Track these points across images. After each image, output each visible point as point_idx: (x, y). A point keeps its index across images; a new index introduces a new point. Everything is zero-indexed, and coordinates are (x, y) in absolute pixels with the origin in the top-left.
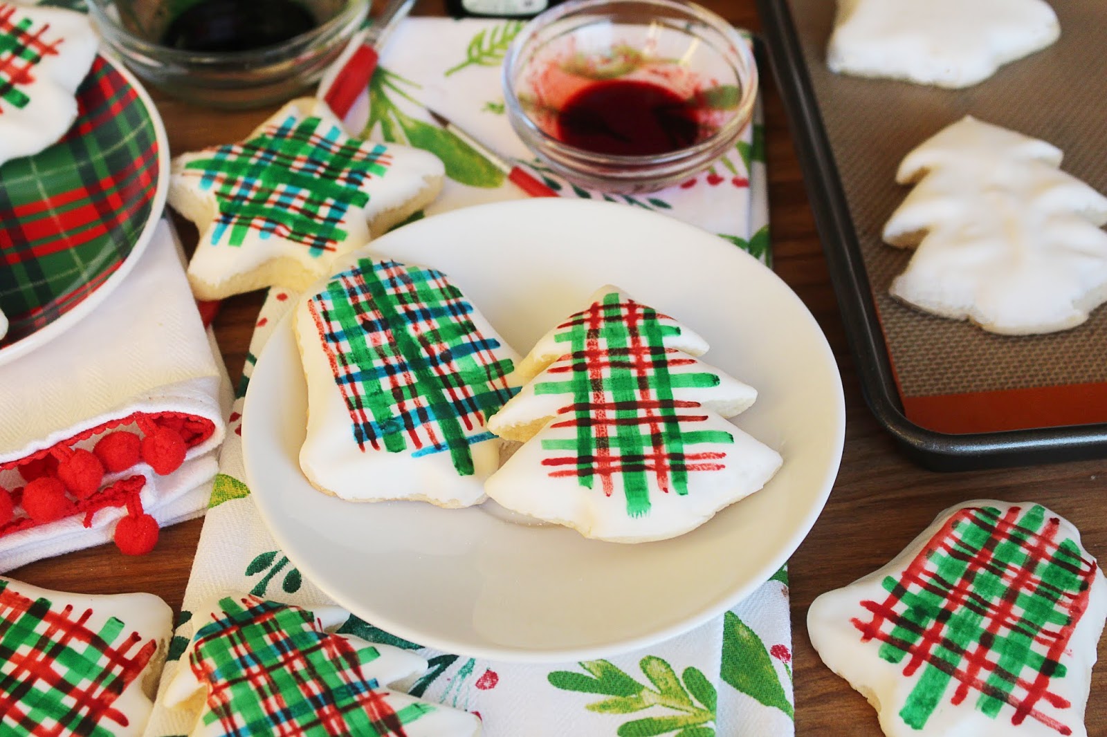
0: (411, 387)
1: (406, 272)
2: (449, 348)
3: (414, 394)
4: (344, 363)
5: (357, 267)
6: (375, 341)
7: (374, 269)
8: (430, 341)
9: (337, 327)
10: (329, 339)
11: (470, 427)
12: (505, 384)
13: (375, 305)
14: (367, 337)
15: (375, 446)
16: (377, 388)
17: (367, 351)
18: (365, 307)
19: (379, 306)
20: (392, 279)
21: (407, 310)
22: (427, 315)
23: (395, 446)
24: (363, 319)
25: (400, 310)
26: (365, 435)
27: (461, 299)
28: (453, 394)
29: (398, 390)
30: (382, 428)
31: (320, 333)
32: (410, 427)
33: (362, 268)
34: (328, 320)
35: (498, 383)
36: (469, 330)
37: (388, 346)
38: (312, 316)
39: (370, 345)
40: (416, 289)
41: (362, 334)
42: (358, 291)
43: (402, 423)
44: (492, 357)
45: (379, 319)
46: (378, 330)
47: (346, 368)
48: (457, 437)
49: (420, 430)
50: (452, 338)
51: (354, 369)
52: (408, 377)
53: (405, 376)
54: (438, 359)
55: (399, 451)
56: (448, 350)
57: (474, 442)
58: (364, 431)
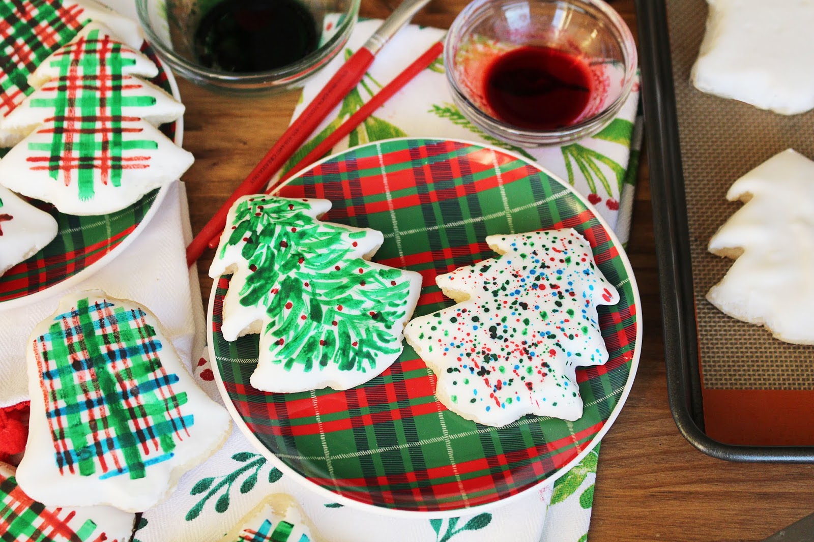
0: (104, 419)
1: (113, 313)
2: (137, 384)
3: (106, 426)
4: (55, 399)
5: (76, 309)
6: (81, 378)
7: (89, 310)
8: (124, 378)
9: (53, 366)
10: (45, 376)
11: (147, 452)
12: (179, 414)
13: (85, 345)
14: (75, 375)
15: (72, 470)
16: (78, 420)
17: (73, 387)
18: (77, 347)
19: (88, 346)
20: (101, 320)
21: (109, 349)
22: (124, 354)
23: (87, 471)
24: (74, 359)
25: (103, 350)
26: (64, 461)
27: (154, 338)
28: (136, 424)
29: (93, 423)
30: (78, 455)
31: (39, 371)
32: (100, 454)
33: (80, 310)
34: (46, 360)
35: (174, 413)
36: (156, 367)
37: (91, 382)
38: (34, 355)
39: (76, 381)
40: (119, 330)
41: (71, 372)
42: (74, 332)
43: (94, 450)
44: (171, 392)
45: (86, 360)
46: (84, 369)
47: (55, 404)
48: (136, 462)
49: (108, 456)
50: (141, 376)
51: (62, 404)
52: (103, 411)
53: (101, 410)
54: (129, 392)
55: (89, 474)
56: (136, 386)
57: (149, 464)
58: (64, 457)
